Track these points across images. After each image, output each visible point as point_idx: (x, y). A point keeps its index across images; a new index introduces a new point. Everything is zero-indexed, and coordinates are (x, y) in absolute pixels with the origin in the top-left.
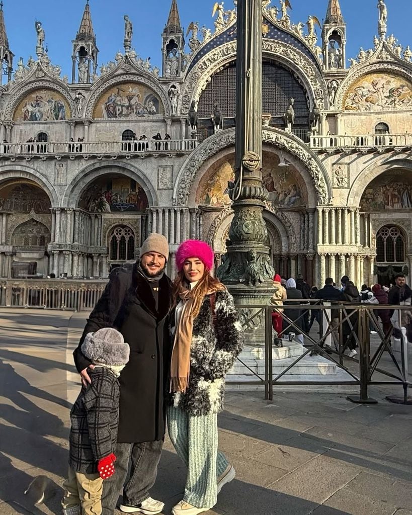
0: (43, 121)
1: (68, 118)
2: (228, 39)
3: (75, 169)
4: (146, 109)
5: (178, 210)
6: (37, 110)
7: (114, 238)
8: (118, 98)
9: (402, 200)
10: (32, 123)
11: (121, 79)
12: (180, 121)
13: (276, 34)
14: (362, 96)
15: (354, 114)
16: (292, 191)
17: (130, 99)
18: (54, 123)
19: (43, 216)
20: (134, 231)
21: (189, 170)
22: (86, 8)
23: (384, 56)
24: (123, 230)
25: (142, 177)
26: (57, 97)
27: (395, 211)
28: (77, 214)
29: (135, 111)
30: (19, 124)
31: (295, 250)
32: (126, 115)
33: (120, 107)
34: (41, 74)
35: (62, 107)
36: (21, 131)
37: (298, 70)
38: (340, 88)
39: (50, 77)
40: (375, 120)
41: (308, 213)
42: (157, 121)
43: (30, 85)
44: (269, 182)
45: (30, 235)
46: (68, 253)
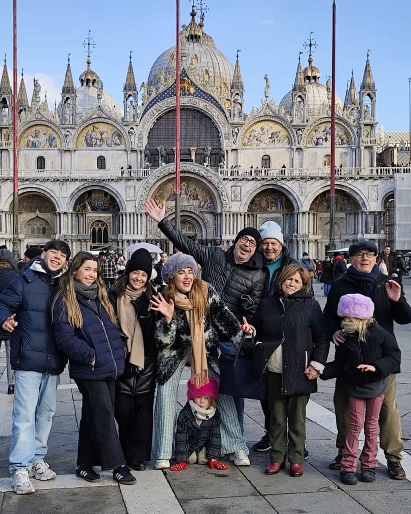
0: (40, 148)
1: (59, 147)
2: (168, 96)
3: (72, 187)
4: (113, 141)
5: (139, 214)
6: (36, 140)
7: (94, 229)
8: (94, 133)
9: (277, 205)
10: (33, 150)
11: (96, 121)
12: (137, 152)
13: (199, 93)
14: (255, 137)
15: (249, 149)
16: (209, 200)
17: (102, 134)
18: (49, 150)
19: (45, 215)
20: (108, 225)
21: (145, 189)
22: (68, 66)
23: (268, 112)
24: (100, 224)
25: (116, 193)
26: (50, 131)
27: (272, 212)
28: (74, 215)
29: (105, 142)
30: (24, 150)
31: (210, 237)
32: (100, 146)
33: (95, 140)
34: (39, 116)
35: (54, 138)
36: (25, 155)
37: (214, 118)
38: (240, 132)
39: (46, 119)
40: (261, 153)
41: (217, 215)
42: (121, 150)
43: (31, 123)
44: (195, 194)
45: (36, 227)
46: (70, 240)
